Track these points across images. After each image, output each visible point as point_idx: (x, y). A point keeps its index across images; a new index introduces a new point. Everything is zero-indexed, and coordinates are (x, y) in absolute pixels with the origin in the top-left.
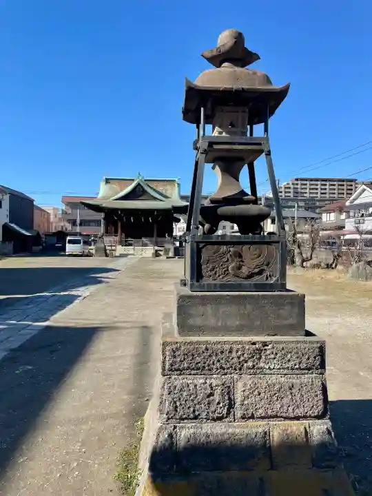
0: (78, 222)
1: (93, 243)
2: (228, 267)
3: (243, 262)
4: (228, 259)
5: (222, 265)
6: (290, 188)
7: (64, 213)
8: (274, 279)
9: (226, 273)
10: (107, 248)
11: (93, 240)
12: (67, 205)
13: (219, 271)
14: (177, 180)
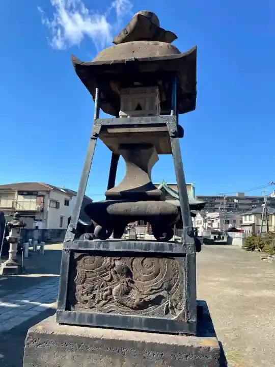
2: (111, 290)
3: (133, 282)
4: (112, 278)
5: (103, 286)
8: (179, 313)
9: (108, 299)
13: (100, 294)
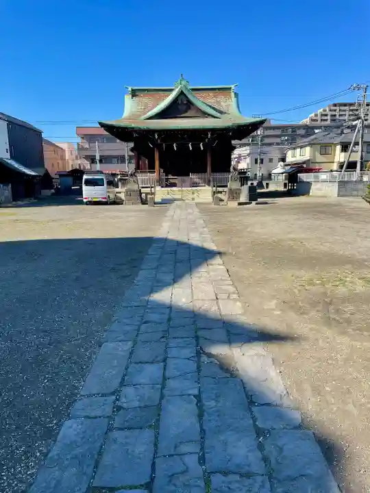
0: (98, 158)
1: (120, 184)
6: (326, 115)
7: (80, 149)
10: (143, 190)
11: (120, 180)
12: (83, 138)
14: (233, 87)
